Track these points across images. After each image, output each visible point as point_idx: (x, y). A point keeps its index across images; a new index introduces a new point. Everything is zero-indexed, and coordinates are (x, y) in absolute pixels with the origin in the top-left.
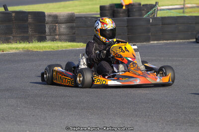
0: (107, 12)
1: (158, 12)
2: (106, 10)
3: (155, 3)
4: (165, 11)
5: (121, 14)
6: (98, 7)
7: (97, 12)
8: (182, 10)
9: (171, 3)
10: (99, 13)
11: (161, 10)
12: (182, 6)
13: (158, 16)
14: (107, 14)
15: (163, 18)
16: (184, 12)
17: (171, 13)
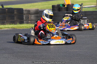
0: (56, 8)
1: (83, 9)
2: (55, 8)
3: (81, 4)
4: (86, 8)
5: (63, 10)
6: (51, 6)
7: (50, 8)
8: (95, 8)
9: (89, 4)
10: (51, 9)
11: (84, 7)
12: (95, 6)
13: (83, 11)
14: (56, 10)
15: (85, 12)
16: (96, 9)
17: (90, 9)
